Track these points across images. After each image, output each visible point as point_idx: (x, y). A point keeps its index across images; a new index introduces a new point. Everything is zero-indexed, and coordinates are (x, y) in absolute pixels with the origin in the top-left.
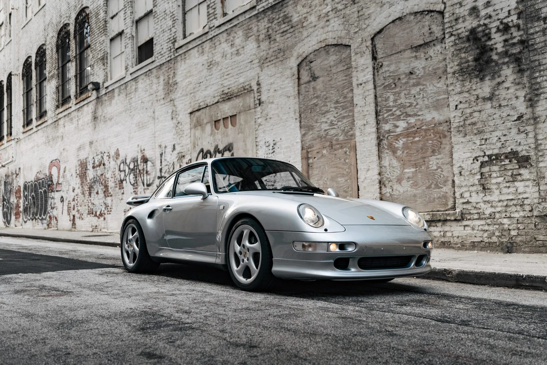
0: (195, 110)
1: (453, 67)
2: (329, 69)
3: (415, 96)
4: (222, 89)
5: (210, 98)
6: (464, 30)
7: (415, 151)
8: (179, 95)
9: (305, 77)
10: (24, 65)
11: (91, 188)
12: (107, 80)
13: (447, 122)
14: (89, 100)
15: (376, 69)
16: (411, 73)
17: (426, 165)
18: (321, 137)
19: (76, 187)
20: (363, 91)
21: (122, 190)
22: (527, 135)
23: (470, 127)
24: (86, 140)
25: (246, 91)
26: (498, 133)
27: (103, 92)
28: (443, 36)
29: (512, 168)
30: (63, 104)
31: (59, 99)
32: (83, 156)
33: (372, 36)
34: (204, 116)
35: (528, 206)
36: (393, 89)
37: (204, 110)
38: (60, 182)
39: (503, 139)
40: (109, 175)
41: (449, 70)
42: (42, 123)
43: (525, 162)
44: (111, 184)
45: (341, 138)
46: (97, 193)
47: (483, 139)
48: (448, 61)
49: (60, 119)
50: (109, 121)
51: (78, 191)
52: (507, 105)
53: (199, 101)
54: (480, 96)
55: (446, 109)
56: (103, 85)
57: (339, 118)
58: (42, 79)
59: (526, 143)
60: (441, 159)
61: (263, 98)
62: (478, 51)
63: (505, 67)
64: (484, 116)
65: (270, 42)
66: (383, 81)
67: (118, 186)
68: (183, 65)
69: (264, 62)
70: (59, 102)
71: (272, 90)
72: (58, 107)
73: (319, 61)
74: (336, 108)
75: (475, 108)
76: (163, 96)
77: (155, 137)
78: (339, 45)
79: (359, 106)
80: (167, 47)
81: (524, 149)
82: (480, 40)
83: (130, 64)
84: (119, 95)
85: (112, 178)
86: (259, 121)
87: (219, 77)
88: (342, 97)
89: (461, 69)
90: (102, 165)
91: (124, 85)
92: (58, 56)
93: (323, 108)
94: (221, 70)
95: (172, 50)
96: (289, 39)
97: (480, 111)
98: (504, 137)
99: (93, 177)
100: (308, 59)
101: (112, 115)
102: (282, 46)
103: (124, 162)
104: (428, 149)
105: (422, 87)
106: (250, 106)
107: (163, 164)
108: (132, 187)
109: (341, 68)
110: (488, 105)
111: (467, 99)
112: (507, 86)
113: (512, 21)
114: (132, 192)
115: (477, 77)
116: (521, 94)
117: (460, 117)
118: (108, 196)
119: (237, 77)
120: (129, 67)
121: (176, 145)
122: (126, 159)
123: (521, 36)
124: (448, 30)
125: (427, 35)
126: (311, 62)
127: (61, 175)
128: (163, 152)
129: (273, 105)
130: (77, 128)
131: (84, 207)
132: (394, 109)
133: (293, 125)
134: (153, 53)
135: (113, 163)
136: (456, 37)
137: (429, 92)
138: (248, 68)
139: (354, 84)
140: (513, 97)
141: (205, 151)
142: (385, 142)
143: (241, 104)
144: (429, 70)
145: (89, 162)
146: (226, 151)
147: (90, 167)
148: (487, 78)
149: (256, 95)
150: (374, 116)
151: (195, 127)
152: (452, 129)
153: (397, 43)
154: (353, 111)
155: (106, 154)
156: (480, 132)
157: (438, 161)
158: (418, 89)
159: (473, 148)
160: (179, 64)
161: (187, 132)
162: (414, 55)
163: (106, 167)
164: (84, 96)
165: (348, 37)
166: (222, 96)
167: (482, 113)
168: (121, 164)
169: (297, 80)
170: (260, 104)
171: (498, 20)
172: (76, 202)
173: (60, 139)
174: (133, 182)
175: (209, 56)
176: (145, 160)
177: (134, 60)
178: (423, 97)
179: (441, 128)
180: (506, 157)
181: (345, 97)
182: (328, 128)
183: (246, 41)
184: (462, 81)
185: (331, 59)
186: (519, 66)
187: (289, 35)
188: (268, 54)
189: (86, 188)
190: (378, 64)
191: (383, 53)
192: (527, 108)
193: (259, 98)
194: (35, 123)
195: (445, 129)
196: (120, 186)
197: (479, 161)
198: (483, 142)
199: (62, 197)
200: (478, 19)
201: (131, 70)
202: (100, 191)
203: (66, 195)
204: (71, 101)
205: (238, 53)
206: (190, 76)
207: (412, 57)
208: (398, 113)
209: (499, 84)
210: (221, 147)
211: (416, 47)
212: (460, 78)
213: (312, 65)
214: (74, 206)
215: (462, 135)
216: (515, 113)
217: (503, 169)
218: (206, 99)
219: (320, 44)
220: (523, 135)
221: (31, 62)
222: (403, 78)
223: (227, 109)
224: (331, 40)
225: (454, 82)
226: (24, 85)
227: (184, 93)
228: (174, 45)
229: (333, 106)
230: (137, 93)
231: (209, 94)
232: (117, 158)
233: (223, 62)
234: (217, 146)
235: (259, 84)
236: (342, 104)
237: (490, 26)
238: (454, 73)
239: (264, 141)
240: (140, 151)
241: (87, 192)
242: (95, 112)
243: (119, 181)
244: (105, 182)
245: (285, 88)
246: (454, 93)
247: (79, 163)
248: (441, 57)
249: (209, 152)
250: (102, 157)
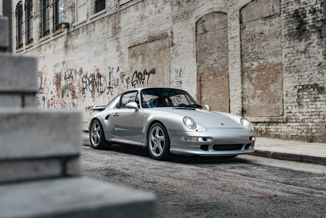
0: (132, 46)
1: (285, 32)
2: (214, 27)
3: (263, 47)
4: (149, 34)
5: (141, 39)
6: (292, 10)
7: (262, 80)
8: (122, 36)
9: (200, 31)
10: (17, 6)
11: (63, 92)
12: (74, 22)
13: (280, 64)
14: (62, 34)
15: (242, 29)
16: (262, 33)
17: (268, 89)
18: (209, 68)
19: (54, 91)
20: (234, 42)
21: (84, 95)
22: (323, 75)
23: (293, 68)
24: (61, 61)
25: (164, 37)
26: (308, 73)
27: (72, 29)
28: (280, 12)
29: (314, 93)
30: (44, 36)
31: (41, 32)
32: (58, 70)
33: (240, 9)
34: (137, 50)
35: (322, 116)
36: (251, 42)
37: (137, 47)
38: (42, 87)
39: (310, 76)
40: (75, 84)
41: (283, 33)
42: (30, 47)
43: (321, 90)
44: (77, 90)
45: (221, 70)
46: (68, 96)
47: (299, 76)
48: (282, 28)
49: (42, 45)
50: (75, 49)
51: (55, 94)
52: (313, 57)
53: (135, 41)
54: (299, 50)
55: (280, 56)
56: (72, 25)
57: (220, 58)
58: (29, 17)
59: (322, 79)
60: (277, 86)
61: (175, 42)
62: (299, 24)
63: (313, 34)
64: (301, 62)
65: (179, 7)
66: (246, 37)
67: (81, 92)
68: (124, 16)
69: (175, 19)
70: (41, 33)
71: (180, 37)
72: (41, 37)
73: (208, 21)
74: (218, 51)
75: (296, 57)
76: (111, 35)
77: (106, 61)
78: (221, 12)
79: (231, 51)
80: (114, 4)
81: (321, 83)
82: (300, 17)
83: (90, 13)
84: (82, 32)
85: (77, 86)
86: (172, 56)
87: (147, 26)
88: (222, 44)
89: (289, 33)
90: (71, 77)
91: (86, 26)
92: (41, 2)
93: (210, 51)
94: (149, 21)
95: (118, 6)
96: (191, 6)
97: (299, 59)
98: (311, 75)
99: (64, 85)
100: (202, 19)
101: (78, 45)
102: (186, 10)
103: (86, 76)
104: (270, 79)
105: (267, 42)
106: (166, 46)
107: (112, 79)
108: (91, 93)
109: (221, 26)
110: (303, 56)
111: (292, 52)
112: (313, 46)
113: (318, 7)
114: (91, 96)
115: (298, 38)
116: (321, 50)
117: (288, 62)
118: (75, 98)
119: (158, 27)
120: (89, 14)
121: (119, 68)
122: (87, 75)
123: (322, 17)
124: (283, 10)
125: (271, 11)
126: (204, 22)
127: (43, 82)
128: (111, 71)
129: (180, 47)
130: (54, 52)
131: (59, 105)
132: (251, 54)
133: (192, 60)
134: (105, 7)
135: (78, 76)
136: (287, 14)
137: (271, 45)
138: (165, 22)
139: (229, 37)
140: (317, 52)
141: (138, 73)
142: (246, 74)
143: (161, 45)
144: (271, 32)
145: (62, 75)
146: (151, 73)
147: (63, 78)
148: (303, 40)
149: (170, 39)
150: (240, 58)
151: (132, 57)
152: (283, 69)
153: (254, 14)
154: (227, 54)
155: (74, 71)
156: (298, 71)
157: (275, 87)
158: (265, 43)
159: (294, 80)
160: (122, 15)
161: (127, 60)
162: (263, 23)
163: (74, 79)
164: (58, 31)
165: (226, 8)
166: (149, 39)
167: (300, 60)
168: (83, 77)
169: (195, 32)
170: (172, 45)
171: (310, 6)
172: (53, 101)
173: (42, 59)
174: (91, 90)
175: (141, 12)
176: (100, 76)
177: (93, 10)
178: (268, 48)
179: (277, 67)
180: (312, 87)
181: (223, 45)
182: (213, 63)
183: (164, 4)
184: (290, 40)
185: (215, 20)
186: (320, 34)
187: (191, 3)
188: (178, 14)
189: (60, 92)
190: (243, 26)
191: (246, 20)
192: (324, 59)
193: (172, 41)
194: (25, 47)
195: (279, 68)
196: (83, 92)
197: (297, 89)
198: (300, 77)
199: (44, 97)
200: (300, 4)
201: (91, 17)
202: (69, 94)
203: (47, 96)
204: (50, 34)
205: (159, 12)
206: (129, 24)
207: (263, 24)
208: (254, 57)
209: (309, 44)
210: (148, 71)
211: (265, 18)
212: (289, 39)
213: (204, 23)
214: (52, 103)
215: (288, 72)
216: (317, 62)
217: (310, 94)
218: (139, 39)
219: (209, 11)
220: (321, 75)
221: (22, 4)
222: (257, 36)
223: (152, 46)
224: (216, 9)
225: (285, 41)
226: (16, 20)
227: (125, 34)
228: (119, 3)
229: (216, 49)
230: (95, 32)
231: (141, 36)
232: (81, 74)
233: (150, 17)
234: (145, 70)
235: (172, 33)
236: (221, 49)
237: (306, 9)
238: (285, 35)
239: (175, 68)
240: (96, 70)
241: (61, 95)
242: (66, 42)
243: (82, 89)
244: (73, 89)
245: (188, 36)
246: (285, 47)
247: (55, 75)
248: (278, 25)
249: (140, 73)
250: (71, 72)
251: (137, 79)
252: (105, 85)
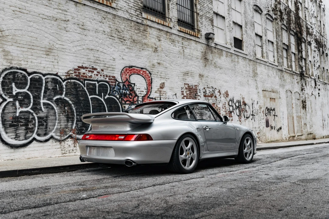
0: (264, 90)
3: (298, 109)
4: (271, 87)
5: (268, 88)
7: (298, 121)
8: (258, 80)
17: (300, 124)
20: (294, 105)
21: (231, 118)
24: (196, 71)
27: (212, 44)
32: (191, 81)
33: (294, 93)
34: (267, 94)
37: (267, 92)
40: (220, 106)
44: (223, 112)
45: (291, 115)
53: (265, 87)
62: (303, 104)
67: (228, 115)
68: (259, 68)
69: (280, 85)
71: (282, 96)
76: (252, 76)
77: (249, 94)
79: (294, 108)
84: (226, 57)
85: (223, 108)
86: (280, 103)
90: (214, 97)
91: (230, 53)
93: (289, 106)
95: (255, 57)
101: (222, 66)
103: (232, 100)
108: (238, 117)
109: (291, 97)
114: (238, 120)
121: (258, 102)
126: (287, 92)
128: (253, 103)
129: (282, 100)
133: (286, 108)
135: (223, 98)
138: (277, 85)
141: (268, 108)
143: (276, 96)
145: (199, 90)
146: (273, 110)
147: (201, 94)
149: (279, 95)
150: (295, 111)
151: (264, 97)
155: (217, 90)
159: (303, 122)
160: (258, 66)
163: (218, 99)
166: (272, 90)
168: (230, 101)
174: (238, 114)
176: (245, 104)
179: (300, 117)
182: (290, 111)
185: (290, 94)
196: (229, 115)
211: (298, 99)
212: (302, 108)
219: (288, 89)
223: (273, 95)
227: (260, 80)
230: (239, 65)
232: (227, 97)
234: (271, 108)
235: (279, 92)
239: (281, 110)
240: (241, 98)
243: (228, 112)
248: (300, 103)
250: (213, 91)
251: (268, 112)
252: (250, 112)
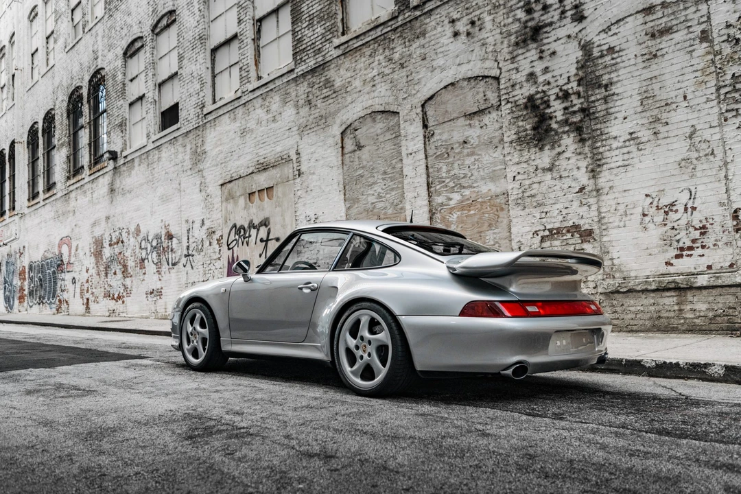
0: (226, 181)
1: (510, 135)
2: (376, 137)
3: (469, 167)
4: (257, 159)
5: (243, 168)
6: (521, 97)
7: (470, 226)
8: (208, 165)
9: (350, 145)
10: (29, 131)
11: (107, 268)
12: (126, 149)
13: (504, 194)
14: (105, 170)
15: (427, 137)
16: (465, 142)
17: (483, 239)
18: (367, 211)
19: (91, 267)
20: (413, 161)
21: (144, 270)
22: (590, 208)
23: (529, 200)
24: (102, 215)
25: (284, 161)
26: (560, 206)
27: (121, 161)
28: (499, 103)
29: (574, 242)
30: (74, 176)
31: (70, 170)
32: (98, 232)
33: (423, 102)
34: (236, 187)
35: (592, 283)
36: (446, 159)
37: (237, 182)
38: (71, 262)
39: (564, 212)
40: (128, 253)
41: (506, 139)
42: (51, 196)
43: (587, 236)
44: (131, 264)
45: (390, 211)
46: (115, 274)
47: (543, 212)
48: (504, 129)
49: (71, 191)
50: (128, 194)
51: (93, 271)
52: (568, 176)
53: (231, 172)
54: (539, 167)
55: (503, 180)
56: (121, 154)
57: (387, 190)
58: (50, 148)
59: (588, 216)
60: (499, 233)
61: (303, 169)
62: (536, 119)
63: (565, 136)
64: (544, 188)
65: (310, 109)
66: (435, 151)
67: (139, 266)
68: (212, 133)
69: (303, 129)
70: (70, 172)
71: (313, 160)
72: (69, 178)
73: (364, 129)
74: (384, 179)
75: (535, 180)
76: (190, 166)
77: (181, 211)
78: (386, 112)
79: (409, 177)
80: (194, 113)
81: (587, 222)
82: (538, 107)
83: (152, 131)
84: (140, 165)
85: (131, 256)
86: (299, 193)
87: (253, 145)
88: (390, 167)
89: (519, 138)
90: (120, 242)
91: (145, 154)
92: (69, 121)
93: (370, 180)
94: (255, 138)
95: (200, 117)
96: (332, 105)
97: (539, 183)
98: (566, 210)
99: (109, 255)
100: (353, 126)
101: (132, 187)
102: (323, 113)
103: (146, 239)
104: (484, 223)
105: (477, 157)
106: (288, 177)
107: (191, 240)
108: (155, 266)
109: (388, 136)
110: (548, 176)
111: (526, 170)
112: (567, 156)
113: (572, 88)
114: (155, 272)
115: (536, 146)
116: (583, 164)
117: (519, 189)
118: (128, 277)
119: (273, 145)
120: (151, 134)
121: (205, 220)
122: (148, 236)
123: (581, 103)
124: (504, 97)
125: (482, 102)
126: (356, 130)
127: (73, 254)
128: (191, 227)
129: (314, 176)
130: (91, 201)
131: (99, 290)
132: (447, 181)
133: (337, 197)
134: (178, 119)
135: (132, 240)
136: (513, 105)
137: (485, 162)
138: (285, 136)
139: (404, 154)
140: (575, 168)
141: (238, 227)
142: (438, 215)
143: (278, 175)
144: (484, 139)
145: (105, 239)
146: (262, 226)
147: (106, 244)
148: (547, 148)
149: (295, 165)
150: (426, 188)
151: (227, 200)
152: (510, 202)
153: (449, 110)
154: (402, 183)
155: (124, 231)
156: (540, 205)
157: (495, 236)
158: (472, 159)
159: (533, 221)
160: (208, 131)
161: (218, 205)
162: (468, 123)
163: (125, 244)
164: (99, 167)
165: (396, 103)
166: (257, 167)
167: (542, 184)
168: (142, 241)
169: (341, 149)
170: (299, 175)
171: (558, 86)
172: (90, 283)
173: (71, 215)
174: (156, 261)
175: (242, 122)
176: (170, 237)
177: (157, 127)
178: (478, 168)
179: (498, 200)
180: (568, 231)
181: (394, 168)
182: (375, 200)
183: (283, 107)
184: (520, 150)
185: (377, 126)
186: (580, 135)
187: (331, 101)
188: (308, 121)
189: (102, 268)
190: (429, 133)
191: (434, 121)
192: (589, 179)
193: (298, 168)
194: (42, 196)
195: (502, 202)
196: (141, 266)
197: (540, 236)
198: (543, 215)
199: (74, 278)
200: (536, 86)
201: (154, 138)
202: (117, 271)
203: (79, 276)
204: (85, 172)
205: (274, 120)
206: (221, 145)
207: (466, 125)
208: (452, 184)
209: (559, 154)
210: (256, 222)
211: (470, 115)
212: (518, 148)
213: (357, 133)
214: (88, 288)
215: (520, 208)
216: (577, 185)
217: (565, 244)
218: (240, 169)
219: (365, 110)
220: (586, 208)
221: (38, 128)
222: (457, 148)
223: (263, 180)
224: (377, 106)
225: (512, 152)
226: (29, 154)
227: (214, 163)
228: (202, 111)
229: (380, 177)
230: (161, 163)
231: (242, 163)
232: (137, 235)
233: (258, 129)
234: (252, 221)
235: (298, 154)
236: (390, 175)
237: (549, 93)
238: (511, 142)
239: (305, 214)
240: (163, 227)
241: (103, 273)
242: (112, 183)
243: (139, 260)
244: (124, 261)
245: (327, 158)
246: (511, 163)
247: (94, 240)
248: (497, 126)
249: (242, 227)
250: (120, 234)
251: (237, 237)
252: (180, 251)
